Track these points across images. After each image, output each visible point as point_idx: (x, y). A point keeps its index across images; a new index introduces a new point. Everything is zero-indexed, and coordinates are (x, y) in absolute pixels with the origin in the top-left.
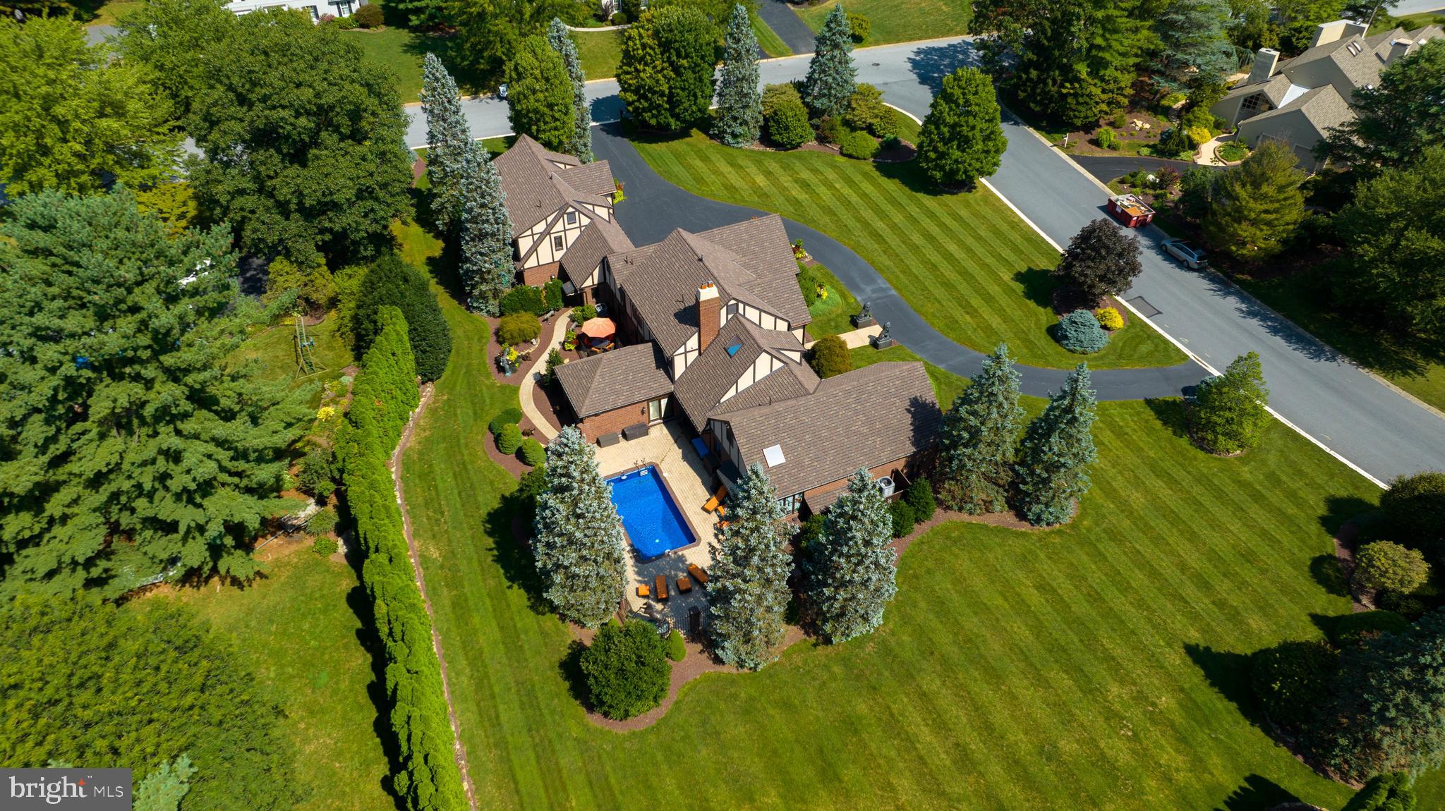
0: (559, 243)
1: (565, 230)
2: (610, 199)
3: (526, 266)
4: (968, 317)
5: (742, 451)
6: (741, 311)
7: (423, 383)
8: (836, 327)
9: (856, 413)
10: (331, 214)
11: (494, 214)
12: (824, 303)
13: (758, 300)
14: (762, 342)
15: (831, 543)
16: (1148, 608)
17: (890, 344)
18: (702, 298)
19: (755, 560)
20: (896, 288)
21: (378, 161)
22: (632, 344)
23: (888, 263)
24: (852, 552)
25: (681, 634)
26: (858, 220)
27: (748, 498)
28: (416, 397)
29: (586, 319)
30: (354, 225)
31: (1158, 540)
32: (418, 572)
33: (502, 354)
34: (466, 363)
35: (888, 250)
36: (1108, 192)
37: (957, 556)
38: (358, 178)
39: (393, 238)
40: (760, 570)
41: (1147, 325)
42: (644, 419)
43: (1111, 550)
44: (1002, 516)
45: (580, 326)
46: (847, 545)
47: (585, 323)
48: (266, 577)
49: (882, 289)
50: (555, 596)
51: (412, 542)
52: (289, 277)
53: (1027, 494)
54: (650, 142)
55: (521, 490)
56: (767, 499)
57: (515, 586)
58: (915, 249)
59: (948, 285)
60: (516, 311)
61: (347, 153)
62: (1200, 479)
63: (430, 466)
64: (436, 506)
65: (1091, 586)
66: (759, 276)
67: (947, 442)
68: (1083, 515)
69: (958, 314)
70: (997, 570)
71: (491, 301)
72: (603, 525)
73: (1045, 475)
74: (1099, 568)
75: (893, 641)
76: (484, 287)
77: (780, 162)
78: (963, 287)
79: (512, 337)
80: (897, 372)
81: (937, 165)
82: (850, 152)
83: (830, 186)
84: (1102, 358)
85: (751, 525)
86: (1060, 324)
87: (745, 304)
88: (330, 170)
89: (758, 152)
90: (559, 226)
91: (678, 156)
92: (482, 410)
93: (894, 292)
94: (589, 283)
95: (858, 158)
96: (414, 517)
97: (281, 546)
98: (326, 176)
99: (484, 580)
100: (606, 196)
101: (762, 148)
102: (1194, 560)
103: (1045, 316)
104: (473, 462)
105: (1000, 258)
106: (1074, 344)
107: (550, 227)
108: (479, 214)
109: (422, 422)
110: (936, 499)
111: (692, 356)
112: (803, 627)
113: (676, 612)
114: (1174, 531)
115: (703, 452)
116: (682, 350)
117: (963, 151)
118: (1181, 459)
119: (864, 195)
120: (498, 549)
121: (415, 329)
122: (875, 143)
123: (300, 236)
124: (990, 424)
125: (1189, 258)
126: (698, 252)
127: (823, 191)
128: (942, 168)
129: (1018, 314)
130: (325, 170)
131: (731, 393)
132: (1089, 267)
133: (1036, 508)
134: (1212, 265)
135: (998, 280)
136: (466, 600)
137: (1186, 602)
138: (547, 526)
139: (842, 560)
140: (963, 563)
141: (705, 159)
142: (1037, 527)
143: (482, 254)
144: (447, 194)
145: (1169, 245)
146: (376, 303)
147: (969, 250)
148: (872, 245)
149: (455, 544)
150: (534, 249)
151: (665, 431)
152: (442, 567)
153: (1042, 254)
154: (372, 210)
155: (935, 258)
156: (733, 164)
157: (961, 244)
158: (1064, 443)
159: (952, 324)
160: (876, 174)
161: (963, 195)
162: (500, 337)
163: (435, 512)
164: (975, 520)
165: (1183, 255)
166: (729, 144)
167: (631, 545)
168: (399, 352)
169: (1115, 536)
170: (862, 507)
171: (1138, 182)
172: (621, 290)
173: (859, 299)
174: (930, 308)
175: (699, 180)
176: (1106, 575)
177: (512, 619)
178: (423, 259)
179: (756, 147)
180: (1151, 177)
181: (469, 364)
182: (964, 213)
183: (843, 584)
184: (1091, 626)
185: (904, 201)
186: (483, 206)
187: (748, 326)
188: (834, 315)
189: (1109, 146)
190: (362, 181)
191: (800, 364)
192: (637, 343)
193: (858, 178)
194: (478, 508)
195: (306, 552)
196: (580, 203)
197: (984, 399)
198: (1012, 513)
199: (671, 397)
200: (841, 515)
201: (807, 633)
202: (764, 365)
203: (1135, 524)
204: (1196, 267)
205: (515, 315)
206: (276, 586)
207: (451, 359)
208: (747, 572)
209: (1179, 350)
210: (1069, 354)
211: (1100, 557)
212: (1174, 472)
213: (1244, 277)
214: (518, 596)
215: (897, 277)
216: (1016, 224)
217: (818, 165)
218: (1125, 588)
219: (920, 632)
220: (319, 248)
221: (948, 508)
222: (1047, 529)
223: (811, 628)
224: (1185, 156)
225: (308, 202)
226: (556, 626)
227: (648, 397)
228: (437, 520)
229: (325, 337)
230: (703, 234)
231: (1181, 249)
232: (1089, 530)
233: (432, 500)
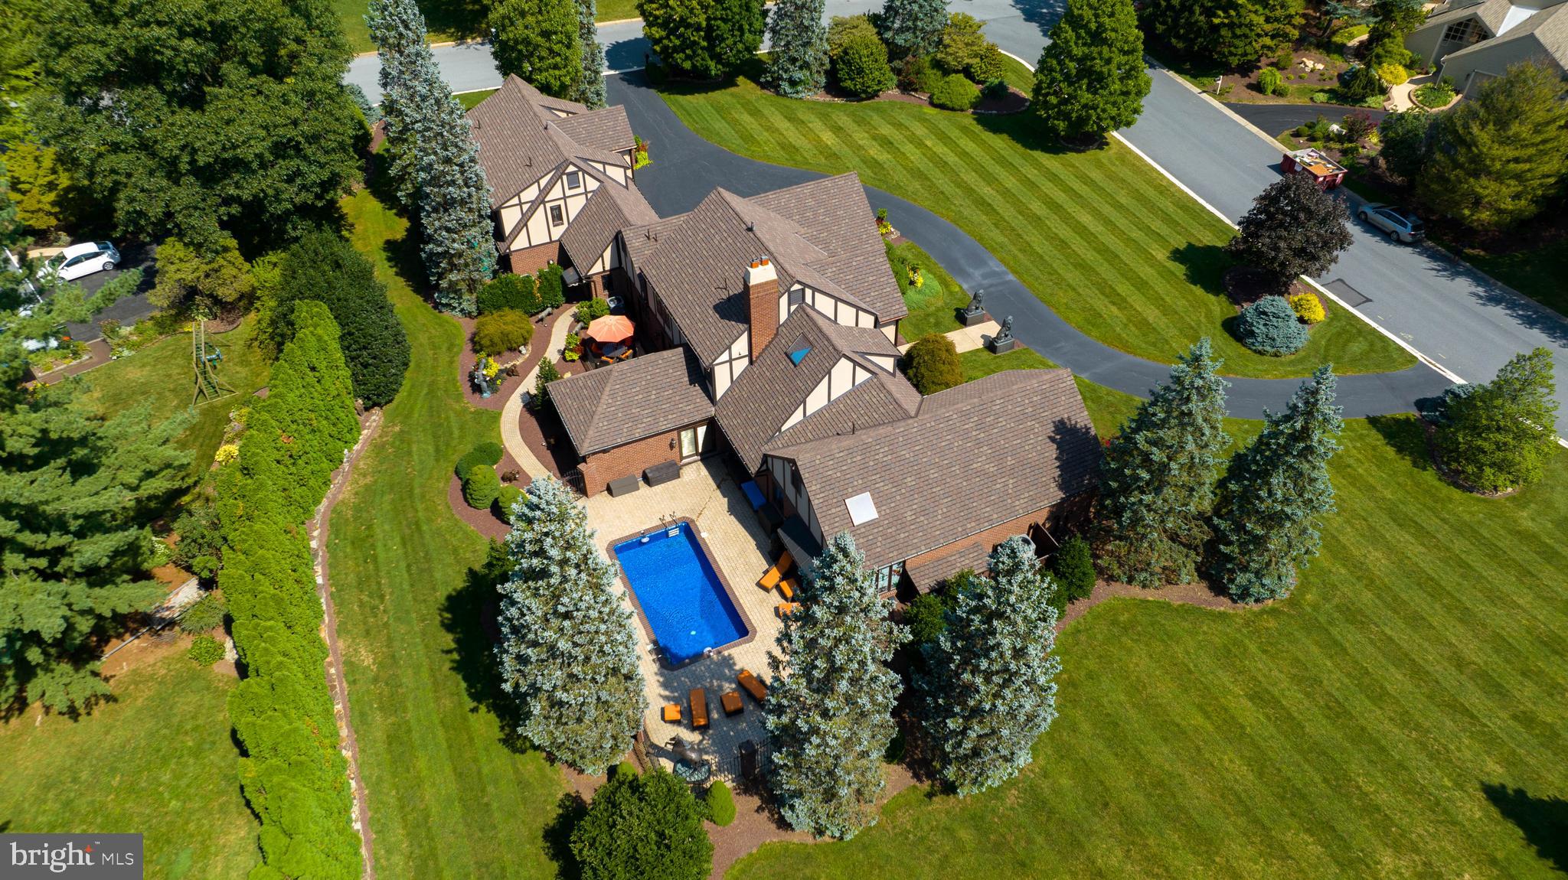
0: (557, 215)
1: (565, 198)
2: (627, 158)
3: (513, 247)
4: (1114, 309)
5: (815, 502)
6: (808, 300)
7: (367, 409)
8: (937, 324)
9: (979, 444)
10: (236, 177)
11: (462, 173)
12: (920, 292)
13: (832, 285)
14: (840, 343)
15: (959, 651)
16: (1418, 727)
17: (1012, 346)
18: (753, 282)
19: (843, 686)
20: (1015, 272)
21: (305, 104)
22: (656, 350)
23: (1001, 239)
24: (995, 667)
25: (726, 782)
26: (959, 186)
27: (832, 589)
28: (354, 429)
29: (594, 317)
30: (270, 192)
31: (1416, 621)
32: (341, 687)
33: (477, 368)
34: (428, 380)
35: (999, 222)
36: (1278, 147)
37: (1129, 651)
38: (276, 127)
39: (342, 217)
40: (849, 700)
41: (1354, 316)
42: (673, 455)
43: (1350, 636)
44: (1191, 590)
45: (585, 328)
46: (987, 656)
47: (592, 323)
48: (115, 700)
49: (994, 274)
50: (534, 731)
51: (334, 642)
52: (183, 266)
53: (1229, 558)
54: (684, 93)
55: (490, 565)
56: (861, 590)
57: (483, 708)
58: (1037, 221)
59: (1082, 266)
60: (499, 308)
61: (260, 92)
62: (1462, 529)
63: (369, 527)
64: (374, 587)
65: (1329, 694)
66: (832, 254)
67: (1114, 485)
68: (1304, 585)
69: (1100, 304)
70: (1190, 672)
71: (466, 296)
72: (603, 627)
73: (1260, 532)
74: (1337, 666)
75: (1045, 785)
76: (454, 276)
77: (852, 114)
78: (1105, 270)
79: (493, 344)
80: (1034, 383)
81: (1059, 113)
82: (943, 101)
83: (919, 144)
84: (1301, 361)
85: (837, 632)
86: (1243, 316)
87: (814, 290)
88: (233, 114)
89: (824, 103)
90: (556, 192)
91: (720, 110)
92: (448, 445)
93: (1011, 277)
94: (597, 268)
95: (953, 109)
96: (341, 604)
97: (143, 650)
98: (228, 122)
99: (437, 699)
100: (623, 153)
101: (828, 98)
102: (1472, 649)
103: (1218, 307)
104: (429, 520)
105: (1149, 231)
106: (1262, 343)
107: (544, 192)
108: (443, 173)
109: (362, 464)
110: (1095, 565)
111: (740, 366)
112: (910, 766)
113: (721, 746)
114: (1437, 606)
115: (758, 501)
116: (725, 357)
117: (1095, 93)
118: (1430, 502)
119: (964, 155)
120: (458, 650)
121: (350, 334)
122: (974, 90)
123: (196, 208)
124: (1183, 459)
125: (1399, 228)
126: (748, 219)
127: (909, 149)
128: (1066, 116)
129: (1181, 304)
130: (225, 115)
131: (797, 417)
132: (1280, 238)
133: (1241, 578)
134: (1429, 237)
135: (1150, 259)
136: (409, 731)
137: (1472, 716)
138: (515, 630)
139: (979, 680)
140: (1140, 661)
141: (755, 113)
142: (1241, 604)
143: (448, 230)
144: (409, 154)
145: (1370, 212)
146: (293, 298)
147: (1108, 222)
148: (979, 217)
149: (397, 644)
150: (523, 224)
151: (704, 472)
152: (376, 680)
153: (1204, 226)
154: (298, 173)
155: (1065, 232)
156: (791, 118)
157: (1097, 214)
158: (1290, 485)
159: (1094, 318)
160: (978, 128)
161: (1092, 154)
162: (476, 345)
163: (371, 596)
164: (1150, 595)
165: (1390, 225)
166: (785, 94)
167: (655, 643)
168: (322, 366)
169: (1353, 615)
170: (1012, 599)
171: (1319, 134)
172: (641, 276)
173: (965, 286)
174: (1063, 297)
175: (748, 138)
176: (1349, 675)
177: (476, 760)
178: (381, 243)
179: (821, 97)
180: (1335, 127)
181: (432, 384)
182: (1096, 175)
183: (977, 712)
184: (1337, 756)
185: (1017, 161)
186: (448, 161)
187: (820, 321)
188: (932, 309)
189: (1274, 92)
190: (281, 131)
191: (893, 375)
192: (665, 348)
193: (954, 133)
194: (434, 589)
195: (179, 660)
196: (585, 160)
197: (1173, 422)
198: (1204, 584)
199: (712, 424)
200: (976, 610)
201: (917, 776)
202: (843, 377)
203: (1379, 597)
204: (1409, 239)
205: (496, 314)
206: (129, 713)
207: (407, 374)
208: (830, 704)
209: (1402, 350)
210: (1256, 356)
211: (1335, 648)
212: (1421, 519)
213: (1476, 252)
214: (486, 723)
215: (1015, 257)
216: (1165, 189)
217: (902, 118)
218: (1379, 696)
219: (1085, 771)
220: (223, 225)
221: (1111, 579)
222: (1256, 608)
223: (921, 768)
224: (1374, 102)
225: (202, 160)
226: (541, 770)
227: (679, 424)
228: (374, 608)
229: (238, 347)
230: (754, 199)
231: (1389, 217)
232: (1316, 607)
233: (368, 578)
